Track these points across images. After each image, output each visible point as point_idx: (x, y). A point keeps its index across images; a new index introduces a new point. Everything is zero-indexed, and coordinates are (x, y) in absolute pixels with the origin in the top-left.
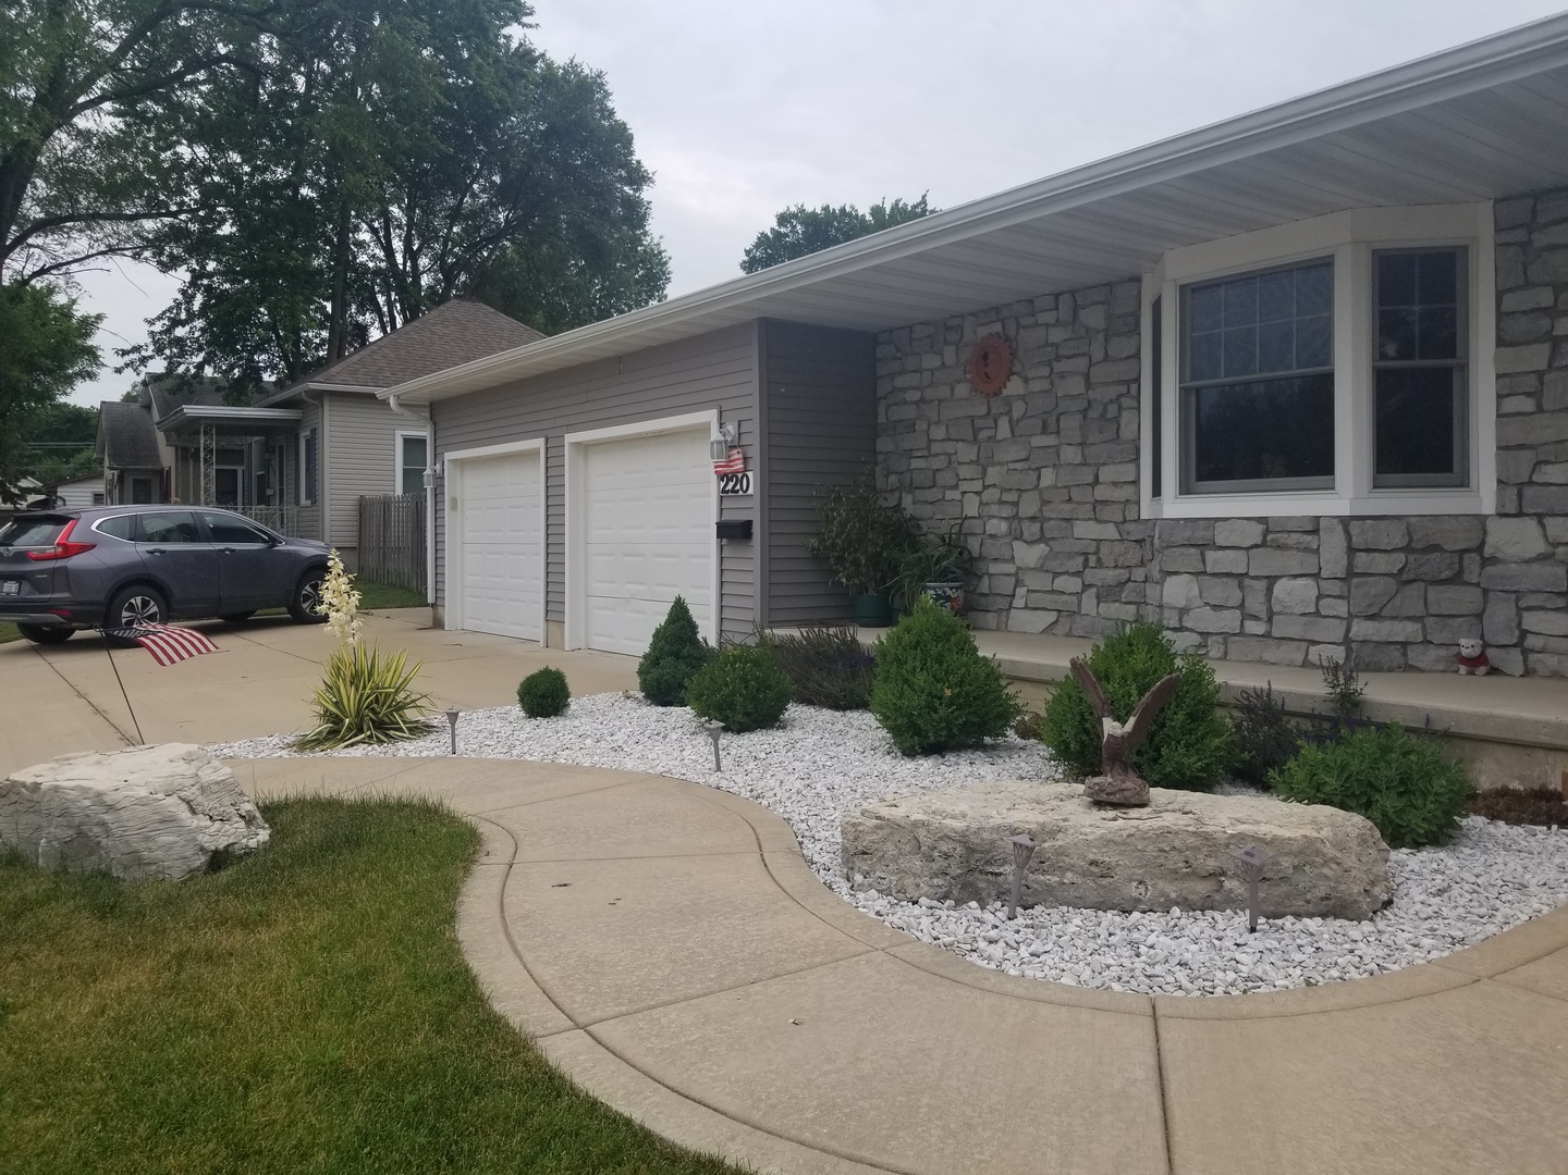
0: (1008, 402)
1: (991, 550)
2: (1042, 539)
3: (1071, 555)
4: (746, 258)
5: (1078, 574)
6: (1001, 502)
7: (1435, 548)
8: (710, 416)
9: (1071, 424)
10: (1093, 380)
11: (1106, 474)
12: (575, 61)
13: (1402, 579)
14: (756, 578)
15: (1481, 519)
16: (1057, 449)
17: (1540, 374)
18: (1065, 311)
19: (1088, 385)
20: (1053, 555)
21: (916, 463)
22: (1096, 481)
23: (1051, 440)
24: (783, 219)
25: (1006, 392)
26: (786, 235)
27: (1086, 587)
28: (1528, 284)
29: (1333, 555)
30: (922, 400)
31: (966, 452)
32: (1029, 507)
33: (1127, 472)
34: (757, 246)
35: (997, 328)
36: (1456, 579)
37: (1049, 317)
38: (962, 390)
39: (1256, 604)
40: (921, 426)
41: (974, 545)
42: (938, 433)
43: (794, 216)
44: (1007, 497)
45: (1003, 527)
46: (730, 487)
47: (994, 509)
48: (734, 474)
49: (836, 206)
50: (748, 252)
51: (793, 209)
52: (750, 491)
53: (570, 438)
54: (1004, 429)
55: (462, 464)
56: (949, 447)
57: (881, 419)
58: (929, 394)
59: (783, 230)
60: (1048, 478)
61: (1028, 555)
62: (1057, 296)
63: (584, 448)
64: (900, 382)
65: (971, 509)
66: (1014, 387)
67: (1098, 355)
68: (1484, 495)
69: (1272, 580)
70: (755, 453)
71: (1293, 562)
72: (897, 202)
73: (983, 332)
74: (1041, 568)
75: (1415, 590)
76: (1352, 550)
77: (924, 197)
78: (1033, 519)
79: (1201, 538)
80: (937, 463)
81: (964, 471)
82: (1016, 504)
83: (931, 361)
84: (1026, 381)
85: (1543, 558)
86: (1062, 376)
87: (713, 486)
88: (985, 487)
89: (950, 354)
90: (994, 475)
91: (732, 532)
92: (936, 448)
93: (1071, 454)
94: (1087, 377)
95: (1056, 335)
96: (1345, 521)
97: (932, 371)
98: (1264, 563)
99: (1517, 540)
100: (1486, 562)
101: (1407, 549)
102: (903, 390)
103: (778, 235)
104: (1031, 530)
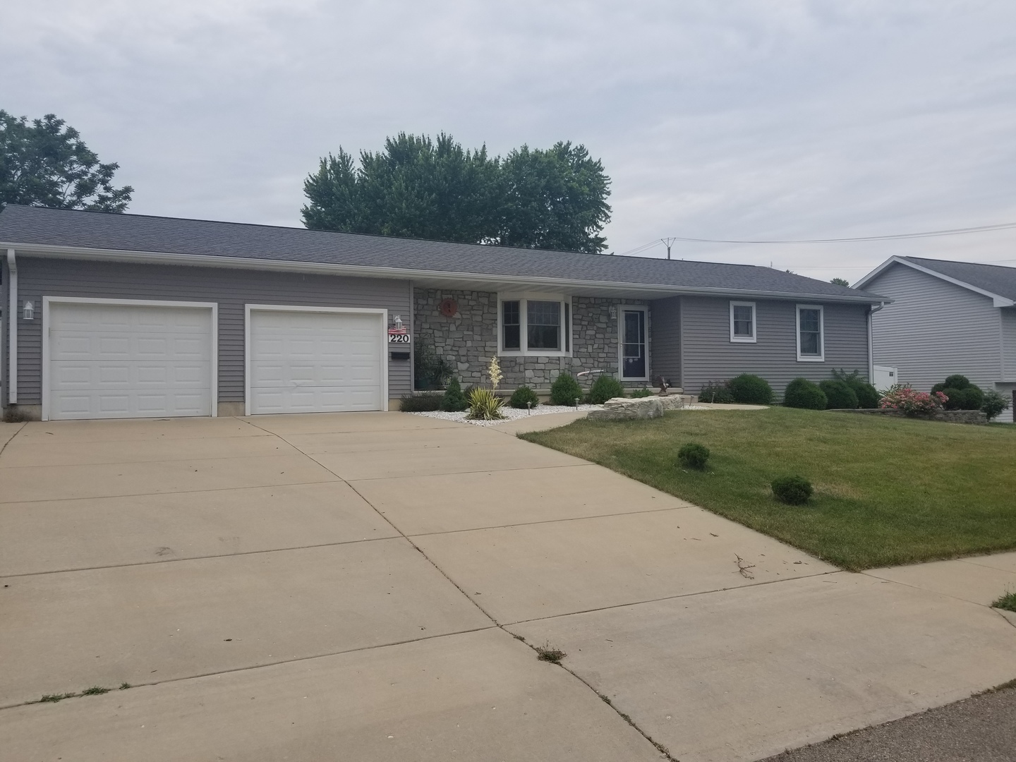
0: (455, 319)
2: (468, 361)
5: (480, 371)
6: (451, 350)
7: (569, 364)
8: (385, 312)
9: (478, 329)
10: (485, 318)
11: (488, 344)
15: (571, 358)
16: (473, 336)
18: (474, 297)
19: (483, 319)
20: (471, 366)
21: (416, 335)
22: (486, 346)
23: (471, 333)
25: (454, 317)
28: (578, 314)
30: (418, 314)
31: (439, 334)
32: (463, 352)
33: (493, 344)
35: (451, 296)
37: (469, 297)
38: (436, 313)
40: (417, 323)
41: (445, 363)
42: (425, 326)
44: (454, 349)
45: (454, 358)
46: (397, 339)
47: (450, 352)
48: (400, 334)
52: (409, 342)
53: (248, 307)
54: (453, 328)
56: (430, 332)
58: (421, 313)
60: (469, 344)
61: (463, 366)
62: (472, 292)
65: (440, 351)
66: (457, 315)
67: (486, 311)
68: (571, 354)
70: (411, 328)
71: (555, 366)
73: (445, 297)
74: (467, 370)
78: (465, 356)
80: (423, 336)
81: (437, 340)
82: (458, 351)
83: (422, 301)
84: (461, 314)
86: (475, 315)
88: (446, 345)
89: (431, 301)
90: (449, 341)
92: (422, 331)
93: (477, 337)
94: (482, 316)
95: (472, 303)
97: (423, 306)
100: (572, 367)
104: (463, 359)
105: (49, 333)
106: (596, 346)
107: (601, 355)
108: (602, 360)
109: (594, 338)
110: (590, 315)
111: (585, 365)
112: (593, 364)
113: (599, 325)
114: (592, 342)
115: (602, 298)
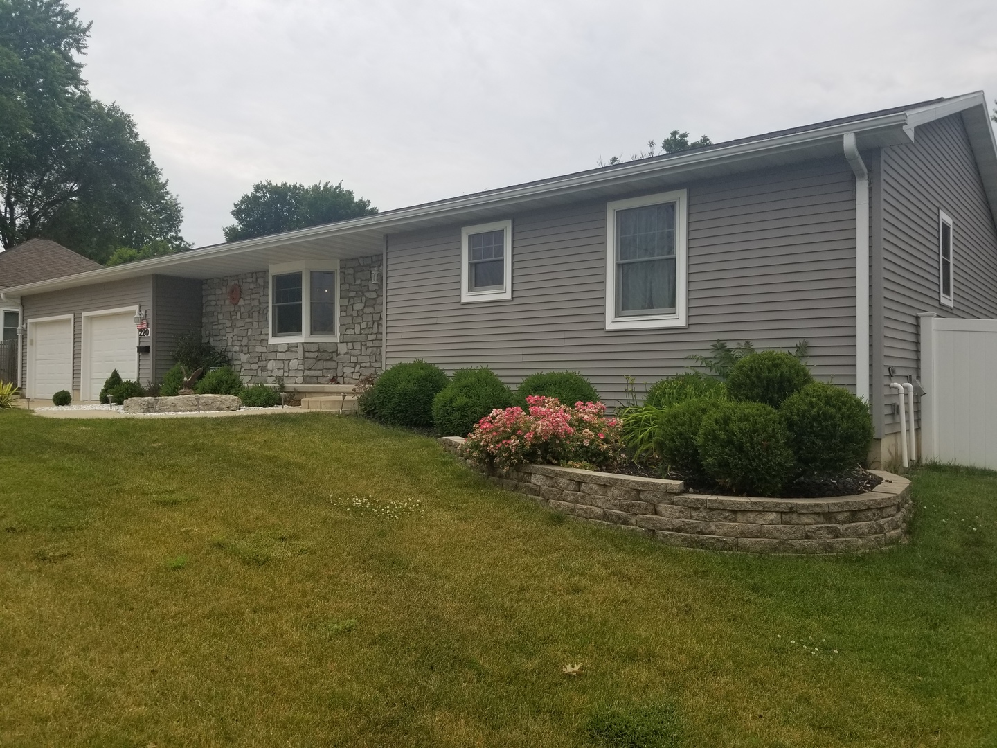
0: (240, 307)
1: (235, 357)
2: (248, 353)
3: (255, 357)
4: (235, 209)
5: (257, 363)
6: (237, 340)
7: (326, 351)
8: (136, 308)
9: (255, 314)
10: (261, 301)
12: (116, 104)
13: (317, 359)
14: (150, 366)
15: (336, 343)
16: (252, 322)
17: (347, 306)
18: (254, 279)
19: (260, 303)
20: (251, 357)
21: (214, 327)
22: (261, 334)
23: (251, 320)
24: (258, 188)
25: (239, 304)
26: (260, 198)
27: (259, 367)
28: (345, 283)
29: (300, 355)
30: (216, 305)
31: (228, 323)
32: (244, 342)
34: (242, 202)
35: (237, 282)
36: (331, 359)
37: (250, 280)
38: (227, 302)
39: (286, 369)
40: (215, 314)
41: (230, 355)
42: (221, 316)
43: (265, 187)
44: (239, 339)
45: (238, 349)
46: (142, 334)
47: (236, 343)
48: (144, 329)
49: (291, 183)
50: (236, 206)
51: (264, 183)
52: (149, 335)
53: (84, 314)
54: (238, 317)
55: (36, 324)
56: (224, 321)
57: (204, 311)
58: (218, 303)
59: (258, 194)
60: (250, 332)
61: (244, 357)
62: (252, 273)
63: (91, 318)
64: (209, 298)
65: (230, 344)
66: (241, 302)
68: (337, 338)
69: (290, 360)
70: (151, 321)
71: (292, 355)
72: (327, 184)
73: (233, 283)
74: (248, 362)
75: (320, 362)
76: (304, 352)
77: (340, 184)
78: (246, 346)
80: (220, 327)
81: (228, 330)
82: (242, 341)
83: (219, 292)
84: (244, 300)
85: (347, 353)
86: (254, 299)
87: (137, 333)
88: (233, 335)
89: (224, 289)
90: (236, 331)
91: (143, 350)
92: (220, 322)
93: (255, 325)
94: (259, 300)
95: (252, 286)
96: (303, 343)
97: (219, 295)
98: (288, 356)
99: (343, 348)
100: (338, 355)
101: (318, 351)
102: (211, 301)
103: (255, 198)
104: (245, 349)
105: (32, 343)
106: (364, 325)
107: (371, 337)
108: (370, 344)
109: (361, 314)
110: (358, 282)
111: (353, 352)
112: (361, 350)
113: (367, 294)
114: (359, 320)
115: (371, 257)
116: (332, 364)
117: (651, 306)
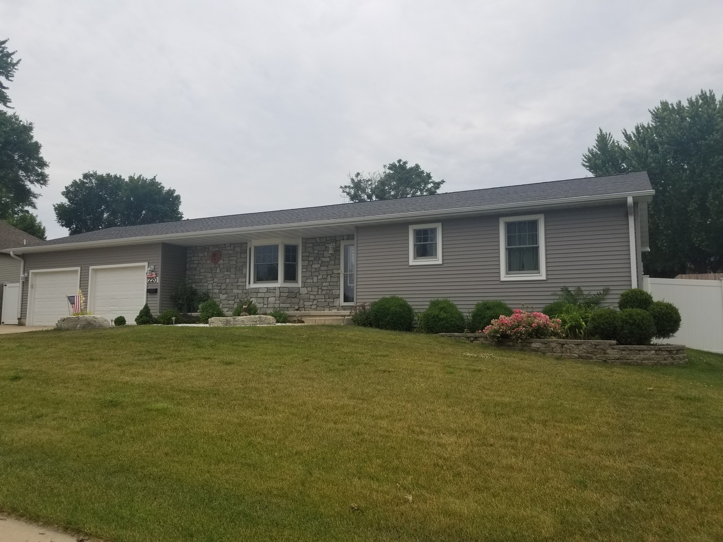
0: (219, 265)
1: (214, 296)
2: (226, 293)
3: (232, 296)
4: (65, 190)
5: (234, 300)
6: (217, 286)
7: (292, 292)
8: (146, 264)
9: (233, 270)
11: (240, 280)
12: (16, 114)
13: (288, 297)
14: (158, 302)
15: (299, 288)
16: (230, 275)
17: (307, 266)
18: (232, 248)
19: (237, 262)
20: (228, 296)
21: (196, 277)
22: (238, 282)
23: (229, 273)
24: (86, 176)
25: (219, 263)
26: (87, 183)
27: (235, 303)
28: (306, 252)
29: (277, 294)
30: (199, 263)
31: (209, 275)
32: (223, 287)
33: (244, 280)
34: (72, 186)
35: (217, 249)
36: (296, 297)
37: (229, 248)
38: (209, 262)
39: (266, 302)
40: (198, 269)
41: (210, 295)
42: (202, 271)
43: (92, 175)
44: (218, 285)
45: (218, 291)
46: (151, 281)
47: (216, 287)
48: (153, 278)
49: (112, 174)
50: (66, 188)
51: (91, 172)
52: (157, 282)
53: (91, 267)
54: (218, 271)
55: (38, 273)
56: (205, 274)
57: (188, 267)
58: (200, 262)
59: (85, 181)
60: (228, 281)
61: (223, 297)
62: (230, 244)
64: (193, 259)
65: (210, 287)
66: (221, 262)
67: (239, 257)
68: (300, 284)
69: (268, 298)
70: (159, 273)
71: (272, 295)
72: (140, 176)
73: (214, 250)
74: (226, 299)
75: (289, 299)
76: (280, 292)
77: (155, 177)
78: (224, 289)
79: (257, 291)
80: (202, 277)
81: (209, 279)
82: (221, 286)
83: (201, 255)
84: (224, 261)
85: (307, 293)
86: (231, 260)
87: (146, 281)
88: (214, 283)
89: (206, 254)
90: (216, 280)
91: (152, 291)
92: (202, 274)
93: (233, 276)
94: (236, 261)
95: (230, 252)
96: (279, 288)
97: (201, 257)
98: (267, 295)
99: (304, 291)
100: (300, 295)
101: (288, 292)
102: (194, 261)
103: (82, 183)
104: (224, 291)
105: (32, 287)
106: (320, 277)
107: (324, 284)
108: (325, 288)
109: (318, 270)
110: (316, 252)
111: (311, 293)
112: (318, 292)
113: (323, 259)
114: (317, 274)
115: (326, 238)
116: (296, 300)
117: (523, 269)
